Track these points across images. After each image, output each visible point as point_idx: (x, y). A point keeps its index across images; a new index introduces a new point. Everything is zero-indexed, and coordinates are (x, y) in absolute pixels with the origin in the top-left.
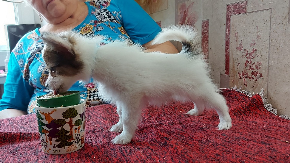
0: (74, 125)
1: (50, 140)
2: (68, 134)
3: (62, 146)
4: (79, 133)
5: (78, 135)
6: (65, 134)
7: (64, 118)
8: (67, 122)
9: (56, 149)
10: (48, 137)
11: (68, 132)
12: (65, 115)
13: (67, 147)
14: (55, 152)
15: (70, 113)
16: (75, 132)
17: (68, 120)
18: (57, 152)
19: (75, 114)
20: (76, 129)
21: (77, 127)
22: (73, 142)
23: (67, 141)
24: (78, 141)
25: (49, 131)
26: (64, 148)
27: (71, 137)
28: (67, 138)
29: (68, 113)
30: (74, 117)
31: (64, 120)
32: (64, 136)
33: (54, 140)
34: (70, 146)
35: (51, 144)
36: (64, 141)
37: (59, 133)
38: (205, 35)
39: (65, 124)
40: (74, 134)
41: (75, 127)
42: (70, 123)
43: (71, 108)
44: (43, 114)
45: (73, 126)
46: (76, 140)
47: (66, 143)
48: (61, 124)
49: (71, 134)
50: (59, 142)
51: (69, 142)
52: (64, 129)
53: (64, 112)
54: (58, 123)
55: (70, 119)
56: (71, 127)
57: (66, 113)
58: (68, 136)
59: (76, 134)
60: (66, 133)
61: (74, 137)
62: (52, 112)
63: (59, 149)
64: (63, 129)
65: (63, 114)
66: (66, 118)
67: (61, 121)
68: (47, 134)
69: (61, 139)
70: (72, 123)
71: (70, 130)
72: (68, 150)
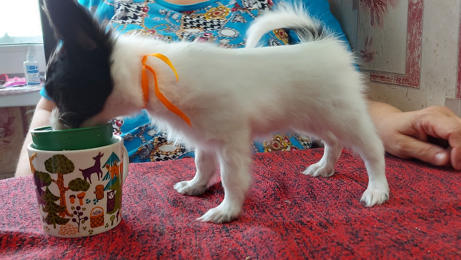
2: (58, 203)
3: (51, 221)
4: (81, 203)
5: (78, 208)
6: (51, 200)
7: (47, 172)
8: (54, 181)
9: (45, 224)
11: (56, 198)
12: (50, 167)
13: (58, 226)
15: (57, 164)
16: (73, 202)
17: (54, 177)
18: (47, 231)
19: (68, 168)
20: (72, 197)
21: (76, 193)
22: (68, 220)
23: (57, 215)
24: (80, 220)
26: (55, 227)
27: (63, 209)
28: (57, 210)
29: (54, 164)
30: (66, 173)
31: (48, 176)
32: (52, 206)
33: (41, 207)
36: (53, 213)
37: (44, 196)
39: (50, 183)
40: (69, 205)
41: (70, 193)
42: (60, 183)
43: (58, 155)
45: (66, 189)
46: (76, 217)
47: (56, 217)
48: (44, 181)
49: (63, 202)
52: (50, 193)
53: (47, 161)
55: (59, 176)
56: (63, 190)
57: (50, 163)
58: (58, 206)
59: (75, 206)
60: (53, 200)
61: (71, 212)
62: (33, 157)
63: (49, 226)
64: (48, 191)
65: (45, 163)
66: (51, 172)
67: (44, 176)
69: (48, 209)
70: (63, 183)
71: (60, 196)
72: (61, 232)
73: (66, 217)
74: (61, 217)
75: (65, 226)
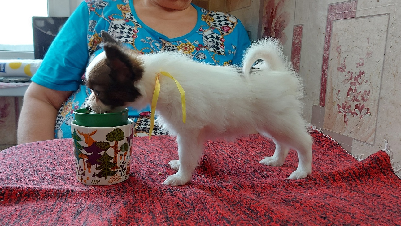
0: (120, 150)
1: (89, 167)
2: (112, 161)
3: (103, 175)
4: (125, 160)
5: (123, 163)
6: (107, 160)
7: (108, 141)
8: (111, 146)
9: (96, 178)
10: (86, 164)
11: (111, 158)
12: (110, 137)
13: (109, 177)
14: (94, 183)
15: (115, 135)
16: (121, 159)
17: (112, 144)
18: (96, 183)
19: (121, 137)
20: (121, 155)
21: (123, 153)
22: (117, 171)
23: (109, 170)
24: (123, 170)
25: (89, 157)
26: (106, 178)
27: (114, 165)
28: (110, 166)
29: (113, 135)
30: (120, 141)
31: (108, 143)
32: (106, 164)
33: (94, 167)
34: (113, 176)
35: (89, 172)
36: (106, 169)
37: (100, 158)
38: (296, 47)
39: (108, 148)
40: (118, 161)
41: (120, 153)
42: (115, 147)
43: (117, 129)
44: (82, 134)
45: (118, 151)
46: (121, 169)
47: (108, 171)
48: (104, 147)
49: (115, 161)
50: (100, 171)
51: (112, 171)
52: (107, 155)
53: (108, 134)
54: (101, 147)
55: (116, 143)
56: (116, 152)
57: (110, 135)
58: (112, 163)
59: (122, 161)
60: (109, 159)
61: (119, 165)
62: (94, 133)
63: (99, 179)
64: (105, 154)
65: (107, 136)
66: (110, 141)
67: (104, 145)
68: (86, 159)
69: (102, 167)
70: (117, 147)
71: (114, 156)
72: (110, 181)
73: (116, 170)
74: (112, 170)
75: (114, 176)
